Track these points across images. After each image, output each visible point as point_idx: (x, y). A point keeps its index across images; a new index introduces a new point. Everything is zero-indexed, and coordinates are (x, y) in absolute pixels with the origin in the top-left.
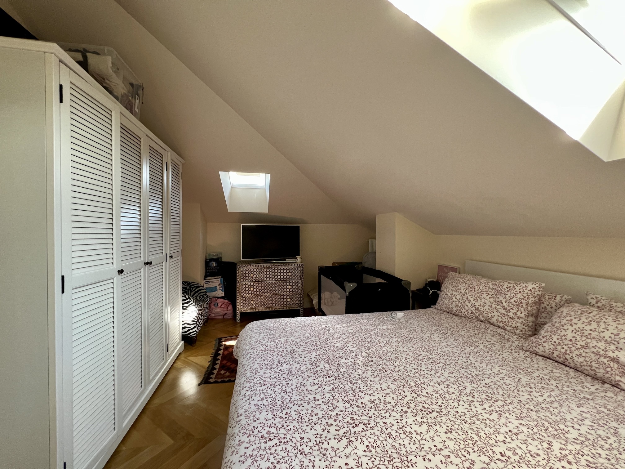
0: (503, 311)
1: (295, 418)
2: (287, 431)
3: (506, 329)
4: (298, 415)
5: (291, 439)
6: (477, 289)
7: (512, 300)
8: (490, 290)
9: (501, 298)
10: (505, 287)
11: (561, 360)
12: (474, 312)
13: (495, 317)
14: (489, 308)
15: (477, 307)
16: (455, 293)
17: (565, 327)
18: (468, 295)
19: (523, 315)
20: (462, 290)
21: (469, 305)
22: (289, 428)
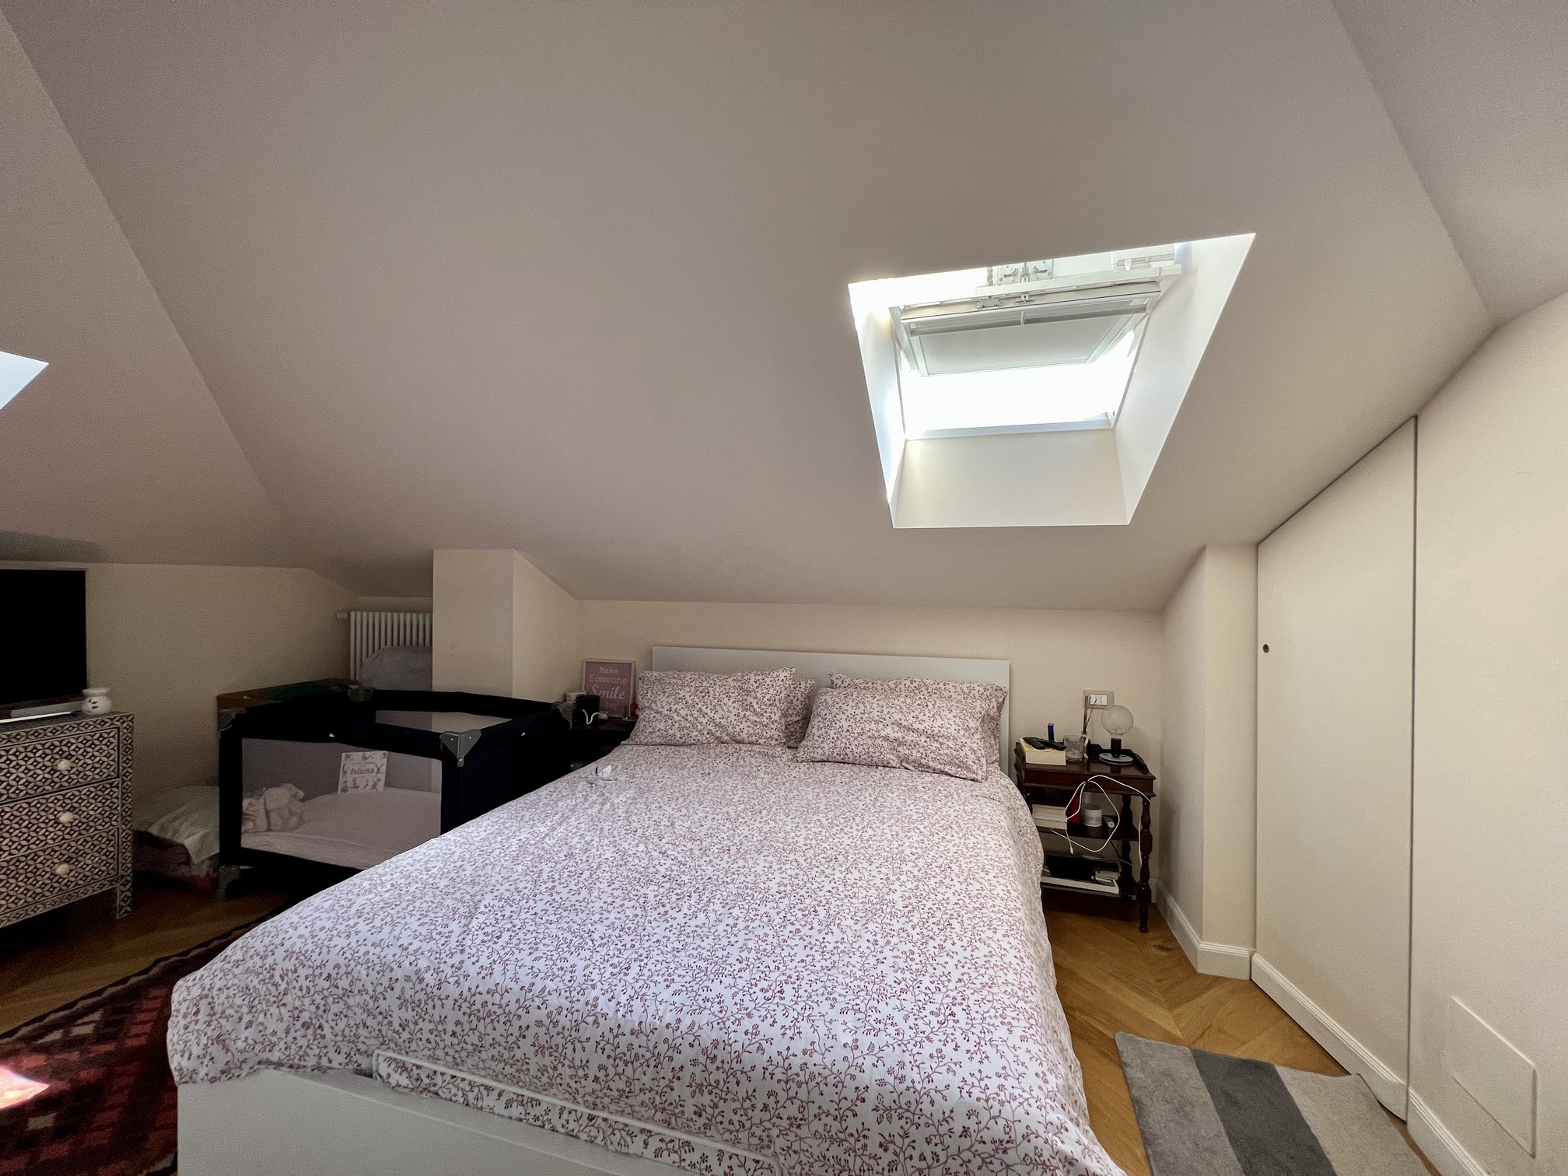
0: (755, 718)
1: (902, 1128)
2: (935, 1164)
3: (759, 744)
4: (895, 1116)
5: (961, 1162)
6: (712, 692)
7: (765, 699)
8: (732, 690)
9: (750, 699)
10: (752, 682)
11: (839, 758)
12: (714, 731)
13: (745, 730)
14: (736, 718)
15: (718, 721)
16: (676, 706)
17: (838, 717)
18: (700, 706)
19: (776, 718)
20: (688, 699)
21: (704, 721)
22: (929, 1157)
